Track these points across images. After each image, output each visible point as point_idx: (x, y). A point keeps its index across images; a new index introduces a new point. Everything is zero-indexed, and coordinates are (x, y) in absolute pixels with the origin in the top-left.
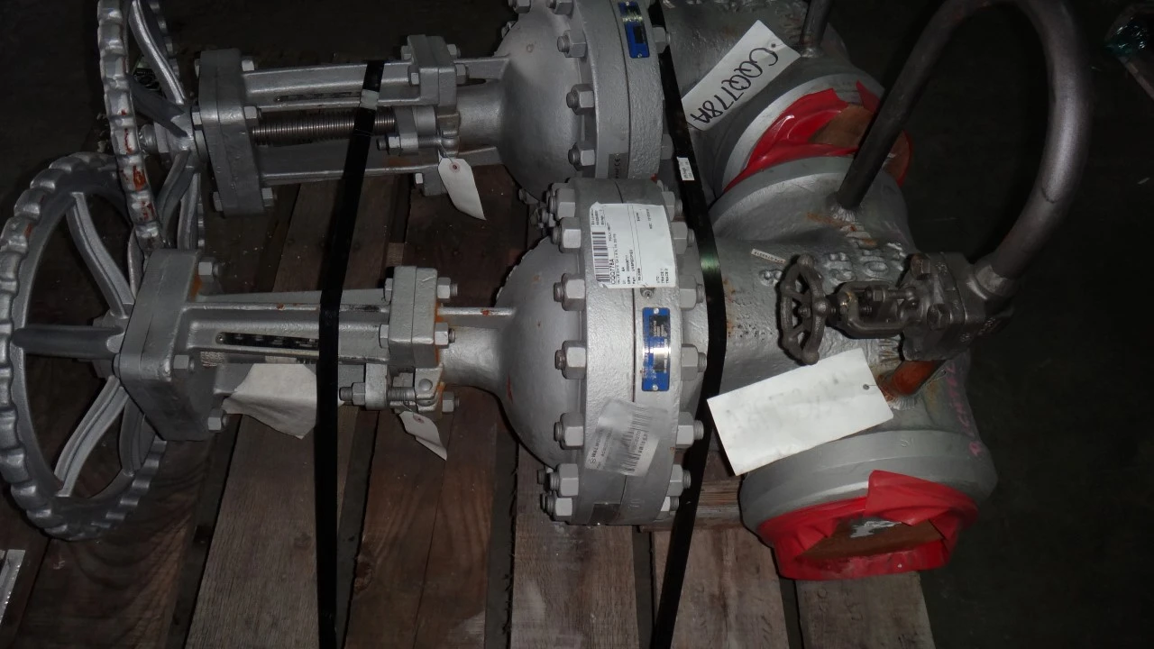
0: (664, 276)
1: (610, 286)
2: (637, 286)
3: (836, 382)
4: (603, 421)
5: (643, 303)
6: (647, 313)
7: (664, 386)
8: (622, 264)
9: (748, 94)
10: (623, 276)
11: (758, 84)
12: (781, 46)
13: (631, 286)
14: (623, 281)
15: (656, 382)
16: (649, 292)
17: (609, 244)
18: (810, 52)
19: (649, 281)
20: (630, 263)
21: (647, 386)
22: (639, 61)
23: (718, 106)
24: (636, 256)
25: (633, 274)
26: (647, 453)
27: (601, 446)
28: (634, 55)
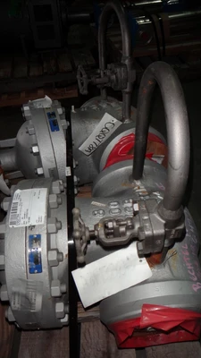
0: (40, 219)
1: (15, 226)
2: (28, 225)
3: (128, 259)
4: (14, 289)
5: (29, 233)
6: (31, 237)
7: (40, 270)
8: (22, 216)
9: (104, 139)
10: (22, 221)
11: (108, 136)
12: (115, 120)
13: (24, 226)
14: (22, 223)
15: (36, 269)
16: (32, 227)
17: (19, 207)
18: (127, 121)
19: (33, 222)
20: (26, 215)
21: (32, 271)
22: (56, 132)
23: (94, 146)
24: (29, 212)
25: (27, 220)
26: (38, 302)
27: (17, 299)
28: (53, 131)
